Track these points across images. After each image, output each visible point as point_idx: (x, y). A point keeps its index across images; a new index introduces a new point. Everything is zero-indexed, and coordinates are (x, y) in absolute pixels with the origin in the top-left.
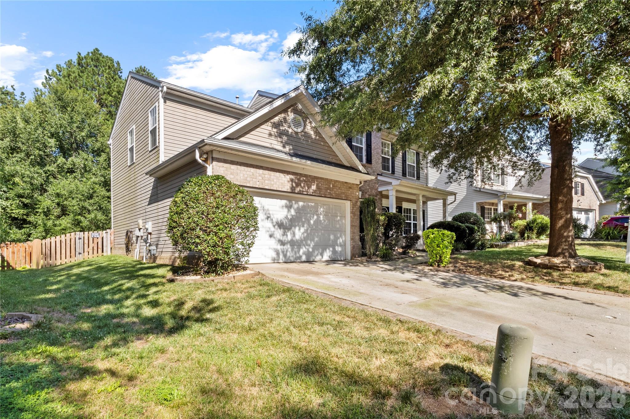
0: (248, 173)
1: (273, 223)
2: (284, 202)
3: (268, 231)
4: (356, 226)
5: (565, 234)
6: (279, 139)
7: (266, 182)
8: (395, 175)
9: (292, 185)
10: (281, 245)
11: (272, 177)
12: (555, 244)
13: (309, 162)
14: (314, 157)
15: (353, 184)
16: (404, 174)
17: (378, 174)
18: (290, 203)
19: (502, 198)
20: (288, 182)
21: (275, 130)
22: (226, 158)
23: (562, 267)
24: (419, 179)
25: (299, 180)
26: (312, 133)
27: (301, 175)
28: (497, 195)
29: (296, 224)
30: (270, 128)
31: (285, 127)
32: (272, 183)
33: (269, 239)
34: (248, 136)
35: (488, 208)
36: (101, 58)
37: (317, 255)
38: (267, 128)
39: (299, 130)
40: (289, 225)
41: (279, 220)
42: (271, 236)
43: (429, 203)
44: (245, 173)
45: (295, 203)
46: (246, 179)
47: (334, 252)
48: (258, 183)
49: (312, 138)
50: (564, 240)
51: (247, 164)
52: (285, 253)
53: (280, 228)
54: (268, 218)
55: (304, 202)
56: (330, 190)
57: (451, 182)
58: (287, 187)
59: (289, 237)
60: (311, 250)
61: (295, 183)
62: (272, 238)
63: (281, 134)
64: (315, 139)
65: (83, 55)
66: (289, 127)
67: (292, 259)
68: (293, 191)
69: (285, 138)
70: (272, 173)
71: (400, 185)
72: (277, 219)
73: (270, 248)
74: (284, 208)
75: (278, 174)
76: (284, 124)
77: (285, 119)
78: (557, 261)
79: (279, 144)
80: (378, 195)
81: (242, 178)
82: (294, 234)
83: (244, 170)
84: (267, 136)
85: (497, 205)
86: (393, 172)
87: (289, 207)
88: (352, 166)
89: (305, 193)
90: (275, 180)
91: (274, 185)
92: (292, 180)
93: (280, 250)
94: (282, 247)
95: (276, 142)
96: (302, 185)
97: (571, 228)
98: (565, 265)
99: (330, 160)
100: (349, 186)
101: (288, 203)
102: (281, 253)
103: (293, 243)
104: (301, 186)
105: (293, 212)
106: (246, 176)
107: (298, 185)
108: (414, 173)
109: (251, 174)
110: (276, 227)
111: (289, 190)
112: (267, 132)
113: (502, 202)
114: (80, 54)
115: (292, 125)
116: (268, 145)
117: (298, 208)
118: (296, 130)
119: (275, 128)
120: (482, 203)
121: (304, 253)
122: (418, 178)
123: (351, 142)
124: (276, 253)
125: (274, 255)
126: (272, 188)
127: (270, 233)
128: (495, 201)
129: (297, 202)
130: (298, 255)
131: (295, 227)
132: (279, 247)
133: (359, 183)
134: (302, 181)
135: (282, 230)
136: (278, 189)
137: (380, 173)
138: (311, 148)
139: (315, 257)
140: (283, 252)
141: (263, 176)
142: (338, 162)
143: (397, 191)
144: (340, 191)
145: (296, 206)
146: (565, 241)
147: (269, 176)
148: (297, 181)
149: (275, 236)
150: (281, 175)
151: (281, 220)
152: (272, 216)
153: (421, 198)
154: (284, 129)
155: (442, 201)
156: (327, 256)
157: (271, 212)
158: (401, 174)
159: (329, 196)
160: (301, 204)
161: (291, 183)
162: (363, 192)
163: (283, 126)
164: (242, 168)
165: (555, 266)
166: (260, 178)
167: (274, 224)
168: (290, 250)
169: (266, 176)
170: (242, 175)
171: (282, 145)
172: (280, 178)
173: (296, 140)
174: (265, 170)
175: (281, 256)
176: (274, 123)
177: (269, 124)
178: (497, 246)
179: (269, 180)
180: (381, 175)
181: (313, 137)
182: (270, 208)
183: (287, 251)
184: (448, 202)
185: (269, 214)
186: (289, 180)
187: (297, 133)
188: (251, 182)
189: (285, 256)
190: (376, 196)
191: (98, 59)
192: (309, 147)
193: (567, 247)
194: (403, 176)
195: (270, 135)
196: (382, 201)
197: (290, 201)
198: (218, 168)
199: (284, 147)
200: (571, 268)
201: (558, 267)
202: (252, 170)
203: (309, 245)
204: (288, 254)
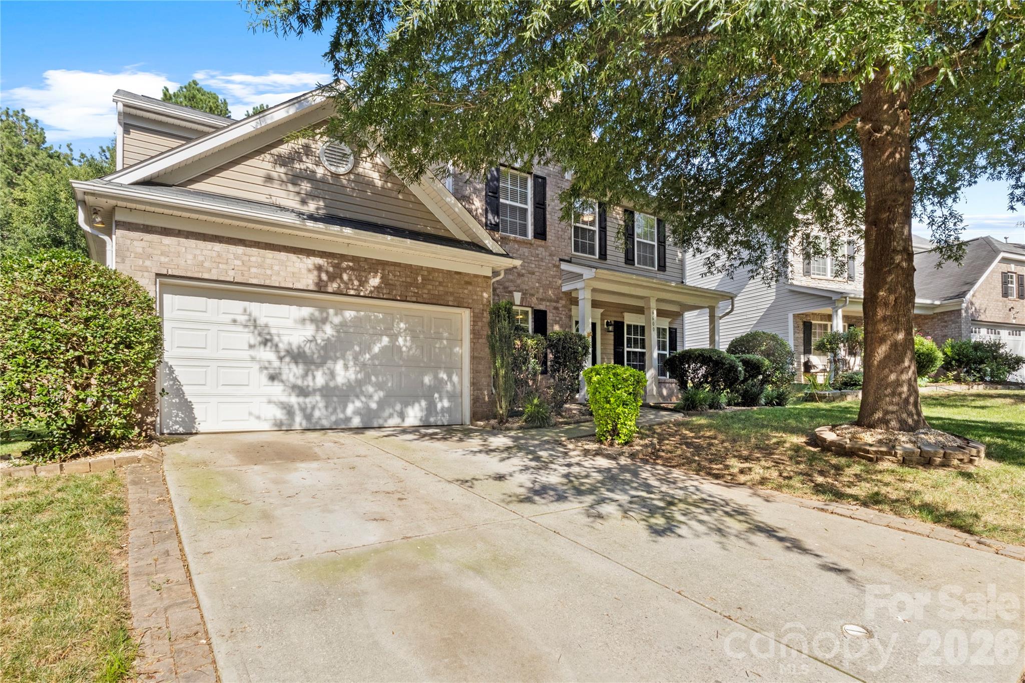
0: (205, 252)
1: (278, 351)
2: (306, 311)
3: (266, 368)
4: (482, 358)
5: (893, 377)
6: (290, 187)
7: (253, 270)
8: (608, 262)
9: (319, 277)
10: (298, 396)
11: (268, 261)
12: (871, 399)
13: (348, 231)
14: (380, 221)
15: (476, 276)
16: (629, 260)
17: (561, 260)
18: (321, 312)
19: (841, 305)
20: (309, 271)
21: (283, 170)
22: (147, 223)
23: (876, 452)
24: (664, 271)
25: (337, 266)
26: (375, 176)
27: (343, 257)
28: (830, 298)
29: (338, 354)
30: (269, 166)
31: (308, 164)
32: (269, 272)
33: (270, 383)
34: (211, 180)
35: (820, 325)
36: (199, 96)
37: (391, 416)
38: (263, 164)
39: (342, 170)
40: (320, 356)
41: (294, 347)
42: (272, 378)
43: (687, 315)
44: (198, 252)
45: (336, 314)
46: (201, 264)
47: (431, 409)
48: (231, 273)
49: (374, 186)
50: (889, 391)
51: (204, 234)
52: (309, 411)
53: (296, 363)
54: (265, 342)
55: (358, 311)
56: (417, 288)
57: (712, 273)
58: (308, 281)
59: (320, 379)
60: (374, 406)
61: (327, 272)
62: (276, 383)
63: (295, 179)
64: (383, 188)
65: (171, 92)
66: (318, 164)
67: (325, 423)
68: (320, 288)
69: (306, 186)
70: (269, 254)
71: (595, 278)
72: (290, 344)
73: (270, 402)
74: (308, 322)
75: (283, 255)
76: (304, 158)
77: (307, 148)
78: (869, 437)
79: (292, 195)
80: (561, 299)
81: (189, 262)
82: (332, 374)
83: (196, 248)
84: (260, 181)
85: (829, 318)
86: (603, 256)
87: (319, 322)
88: (475, 241)
89: (352, 292)
90: (276, 268)
91: (274, 278)
92: (319, 268)
93: (296, 407)
94: (301, 399)
95: (283, 194)
96: (345, 277)
97: (907, 364)
98: (884, 449)
99: (419, 228)
100: (468, 280)
101: (317, 314)
102: (298, 412)
103: (327, 392)
104: (341, 278)
105: (329, 330)
106: (201, 258)
107: (332, 277)
108: (652, 259)
109: (214, 254)
110: (287, 359)
111: (312, 287)
112: (263, 173)
113: (840, 312)
114: (167, 90)
115: (324, 159)
116: (262, 198)
117: (343, 324)
118: (333, 169)
119: (281, 165)
120: (807, 315)
121: (357, 412)
122: (662, 267)
123: (498, 198)
124: (284, 411)
125: (280, 414)
126: (268, 283)
127: (271, 371)
128: (828, 310)
129: (339, 310)
130: (341, 416)
131: (335, 359)
132: (294, 400)
133: (490, 274)
134: (345, 270)
135: (301, 366)
136: (283, 285)
137: (567, 258)
138: (373, 205)
139: (386, 421)
140: (303, 409)
141: (246, 258)
142: (442, 233)
143: (594, 290)
144: (441, 288)
145: (337, 320)
146: (893, 394)
147: (259, 260)
148: (331, 269)
149: (284, 377)
150: (293, 257)
151: (299, 347)
152: (276, 339)
153: (653, 304)
154: (303, 166)
155: (707, 310)
156: (414, 415)
157: (273, 331)
158: (623, 260)
159: (414, 299)
160: (349, 314)
161: (316, 273)
162: (523, 294)
163: (301, 161)
164: (192, 243)
165: (860, 449)
166: (238, 263)
167: (282, 354)
168: (321, 405)
169: (253, 259)
170: (190, 257)
171: (298, 198)
172: (288, 264)
173: (334, 188)
174: (250, 246)
175: (299, 419)
176: (279, 156)
177: (267, 157)
178: (822, 398)
179: (260, 266)
180: (569, 262)
181: (379, 183)
182: (272, 322)
183: (313, 408)
184: (719, 313)
185: (269, 334)
186: (311, 267)
187: (336, 176)
188: (214, 271)
189: (308, 417)
190: (557, 302)
191: (194, 97)
192: (369, 204)
193: (894, 408)
194: (626, 263)
195: (269, 179)
196: (570, 310)
197: (323, 308)
198: (129, 242)
199: (304, 202)
200: (895, 455)
201: (868, 452)
202: (218, 247)
203: (371, 397)
204: (317, 414)
